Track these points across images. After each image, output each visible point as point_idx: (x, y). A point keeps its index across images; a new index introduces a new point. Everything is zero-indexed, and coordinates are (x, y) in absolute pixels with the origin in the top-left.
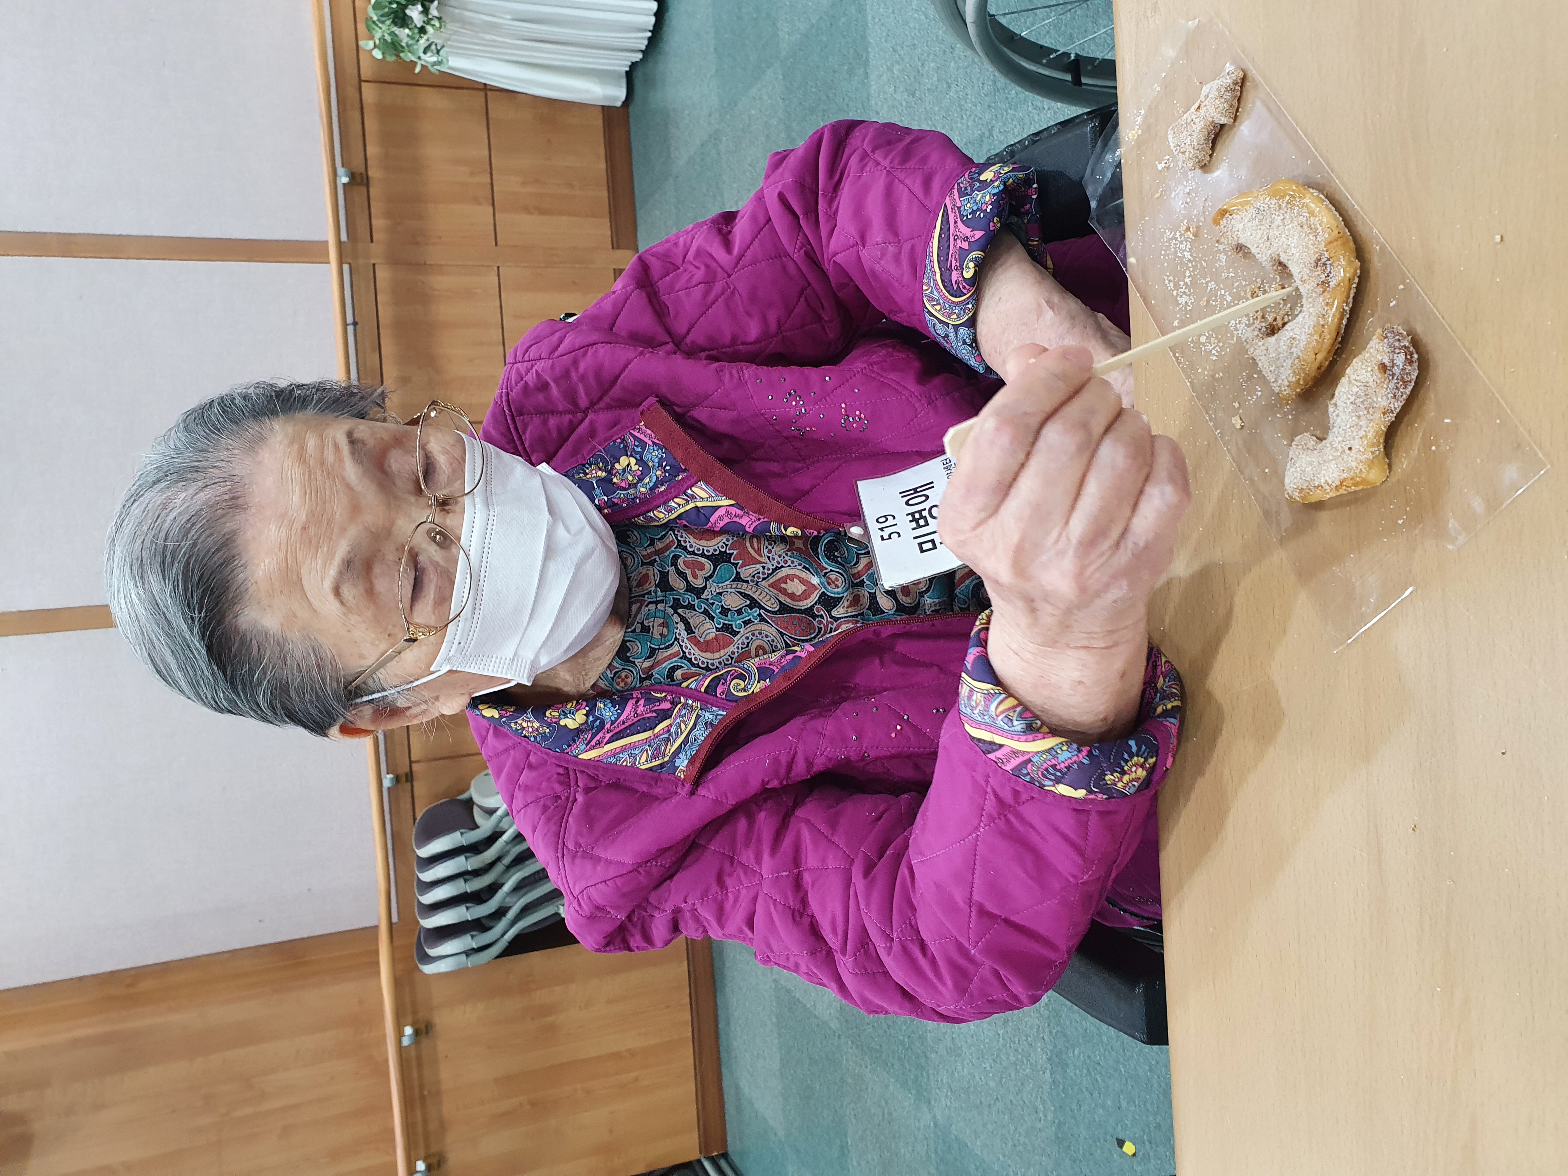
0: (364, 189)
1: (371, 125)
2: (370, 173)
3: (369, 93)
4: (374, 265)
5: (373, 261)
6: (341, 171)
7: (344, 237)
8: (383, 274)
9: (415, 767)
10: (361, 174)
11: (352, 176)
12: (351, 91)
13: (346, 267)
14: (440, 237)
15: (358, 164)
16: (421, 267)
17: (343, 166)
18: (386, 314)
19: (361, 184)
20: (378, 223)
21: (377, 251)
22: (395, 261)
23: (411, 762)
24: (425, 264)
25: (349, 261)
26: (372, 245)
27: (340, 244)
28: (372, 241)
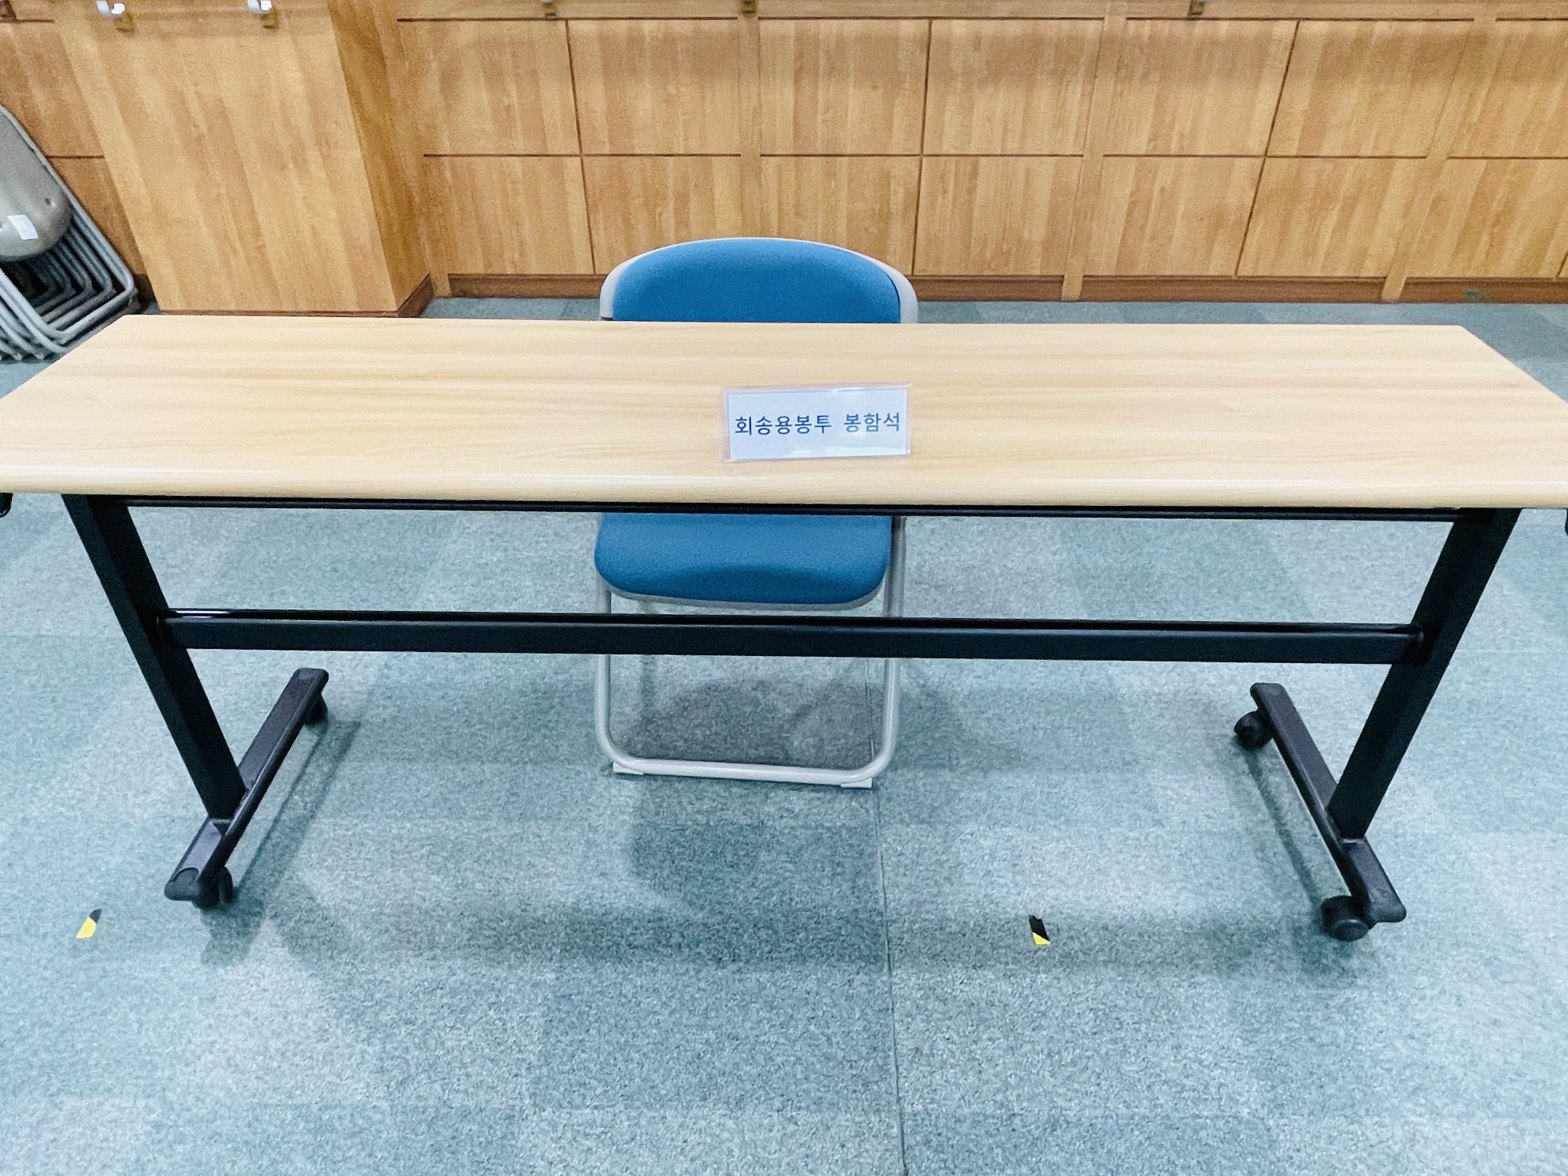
0: (1185, 15)
1: (1251, 29)
2: (1200, 22)
3: (1285, 29)
4: (1102, 19)
5: (1107, 18)
8: (1092, 28)
9: (561, 25)
10: (1200, 13)
12: (1289, 9)
14: (1122, 94)
15: (1212, 10)
16: (1093, 73)
18: (1049, 29)
19: (1191, 12)
20: (1146, 28)
21: (1117, 23)
22: (1104, 42)
23: (567, 20)
24: (1095, 77)
26: (1124, 18)
28: (1128, 19)
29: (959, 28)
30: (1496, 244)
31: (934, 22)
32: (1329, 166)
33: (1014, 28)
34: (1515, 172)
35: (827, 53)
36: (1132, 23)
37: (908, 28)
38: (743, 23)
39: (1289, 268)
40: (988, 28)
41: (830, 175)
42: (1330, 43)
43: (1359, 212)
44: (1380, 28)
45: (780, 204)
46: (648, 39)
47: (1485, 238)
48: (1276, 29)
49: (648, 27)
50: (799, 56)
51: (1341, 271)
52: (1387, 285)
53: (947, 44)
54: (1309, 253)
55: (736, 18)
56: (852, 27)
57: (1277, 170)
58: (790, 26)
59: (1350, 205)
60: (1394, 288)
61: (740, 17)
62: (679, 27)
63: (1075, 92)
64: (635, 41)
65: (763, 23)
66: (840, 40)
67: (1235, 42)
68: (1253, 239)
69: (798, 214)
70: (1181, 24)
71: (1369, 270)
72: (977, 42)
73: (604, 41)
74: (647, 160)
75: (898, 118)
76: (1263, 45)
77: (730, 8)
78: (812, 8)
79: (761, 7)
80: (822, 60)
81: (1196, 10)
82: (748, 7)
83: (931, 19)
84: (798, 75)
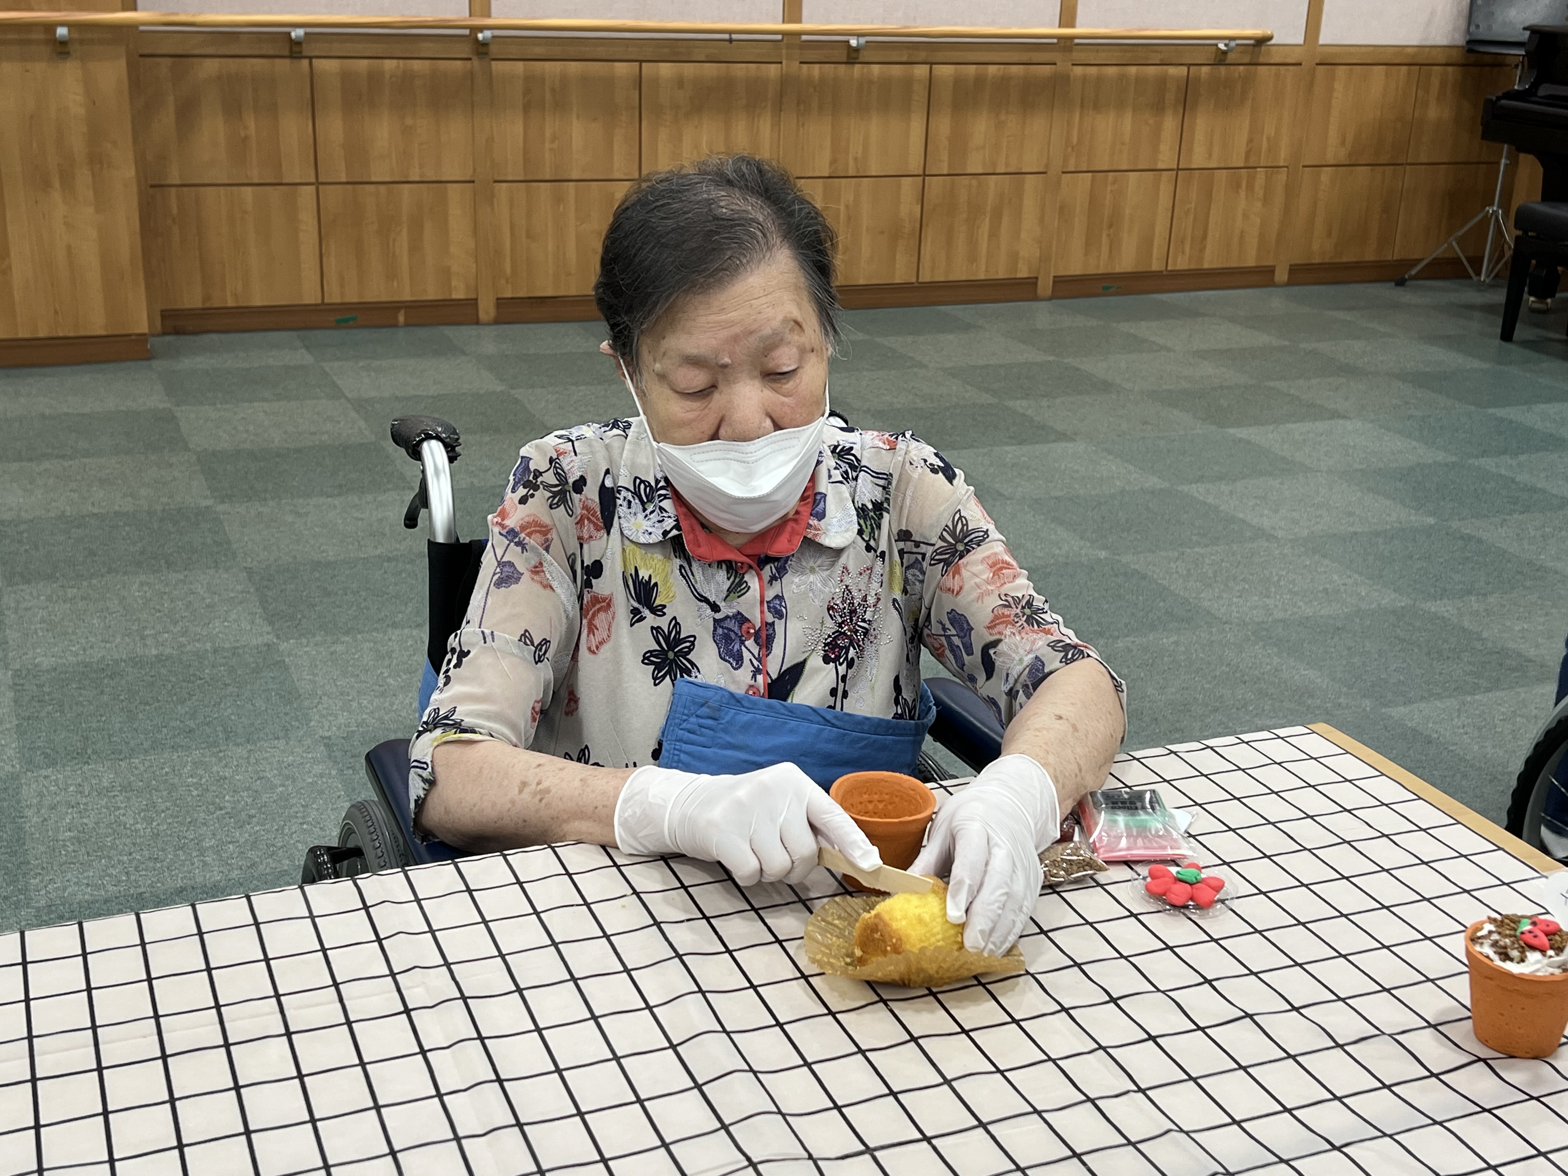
0: (845, 60)
1: (896, 71)
2: (857, 66)
3: (921, 71)
4: (781, 63)
5: (784, 62)
6: (863, 40)
7: (804, 38)
8: (773, 70)
9: (305, 62)
10: (857, 58)
11: (857, 50)
12: (922, 55)
13: (779, 37)
14: (803, 125)
15: (864, 56)
16: (779, 108)
17: (867, 42)
18: (739, 71)
19: (848, 56)
20: (816, 70)
21: (792, 67)
22: (785, 82)
23: (311, 58)
24: (781, 110)
25: (785, 41)
26: (798, 62)
27: (799, 34)
28: (801, 63)
29: (666, 69)
30: (1114, 245)
31: (644, 64)
32: (974, 182)
33: (710, 70)
34: (1114, 183)
35: (553, 90)
36: (805, 66)
37: (622, 69)
38: (476, 62)
39: (960, 272)
40: (689, 69)
41: (558, 199)
42: (958, 82)
43: (1006, 221)
44: (992, 70)
45: (512, 229)
46: (387, 76)
47: (1105, 240)
48: (915, 71)
49: (389, 65)
50: (527, 91)
51: (1001, 274)
52: (1040, 283)
53: (656, 80)
54: (972, 258)
55: (470, 59)
56: (574, 67)
57: (935, 185)
58: (519, 67)
59: (997, 215)
60: (1045, 286)
61: (474, 58)
62: (417, 65)
64: (374, 78)
65: (493, 63)
66: (564, 79)
67: (885, 82)
68: (927, 250)
69: (528, 236)
70: (842, 68)
71: (1023, 272)
72: (680, 82)
73: (346, 77)
74: (382, 188)
75: (616, 147)
76: (908, 83)
77: (465, 50)
78: (539, 51)
79: (494, 49)
80: (548, 95)
81: (852, 56)
82: (482, 49)
83: (641, 62)
84: (527, 108)
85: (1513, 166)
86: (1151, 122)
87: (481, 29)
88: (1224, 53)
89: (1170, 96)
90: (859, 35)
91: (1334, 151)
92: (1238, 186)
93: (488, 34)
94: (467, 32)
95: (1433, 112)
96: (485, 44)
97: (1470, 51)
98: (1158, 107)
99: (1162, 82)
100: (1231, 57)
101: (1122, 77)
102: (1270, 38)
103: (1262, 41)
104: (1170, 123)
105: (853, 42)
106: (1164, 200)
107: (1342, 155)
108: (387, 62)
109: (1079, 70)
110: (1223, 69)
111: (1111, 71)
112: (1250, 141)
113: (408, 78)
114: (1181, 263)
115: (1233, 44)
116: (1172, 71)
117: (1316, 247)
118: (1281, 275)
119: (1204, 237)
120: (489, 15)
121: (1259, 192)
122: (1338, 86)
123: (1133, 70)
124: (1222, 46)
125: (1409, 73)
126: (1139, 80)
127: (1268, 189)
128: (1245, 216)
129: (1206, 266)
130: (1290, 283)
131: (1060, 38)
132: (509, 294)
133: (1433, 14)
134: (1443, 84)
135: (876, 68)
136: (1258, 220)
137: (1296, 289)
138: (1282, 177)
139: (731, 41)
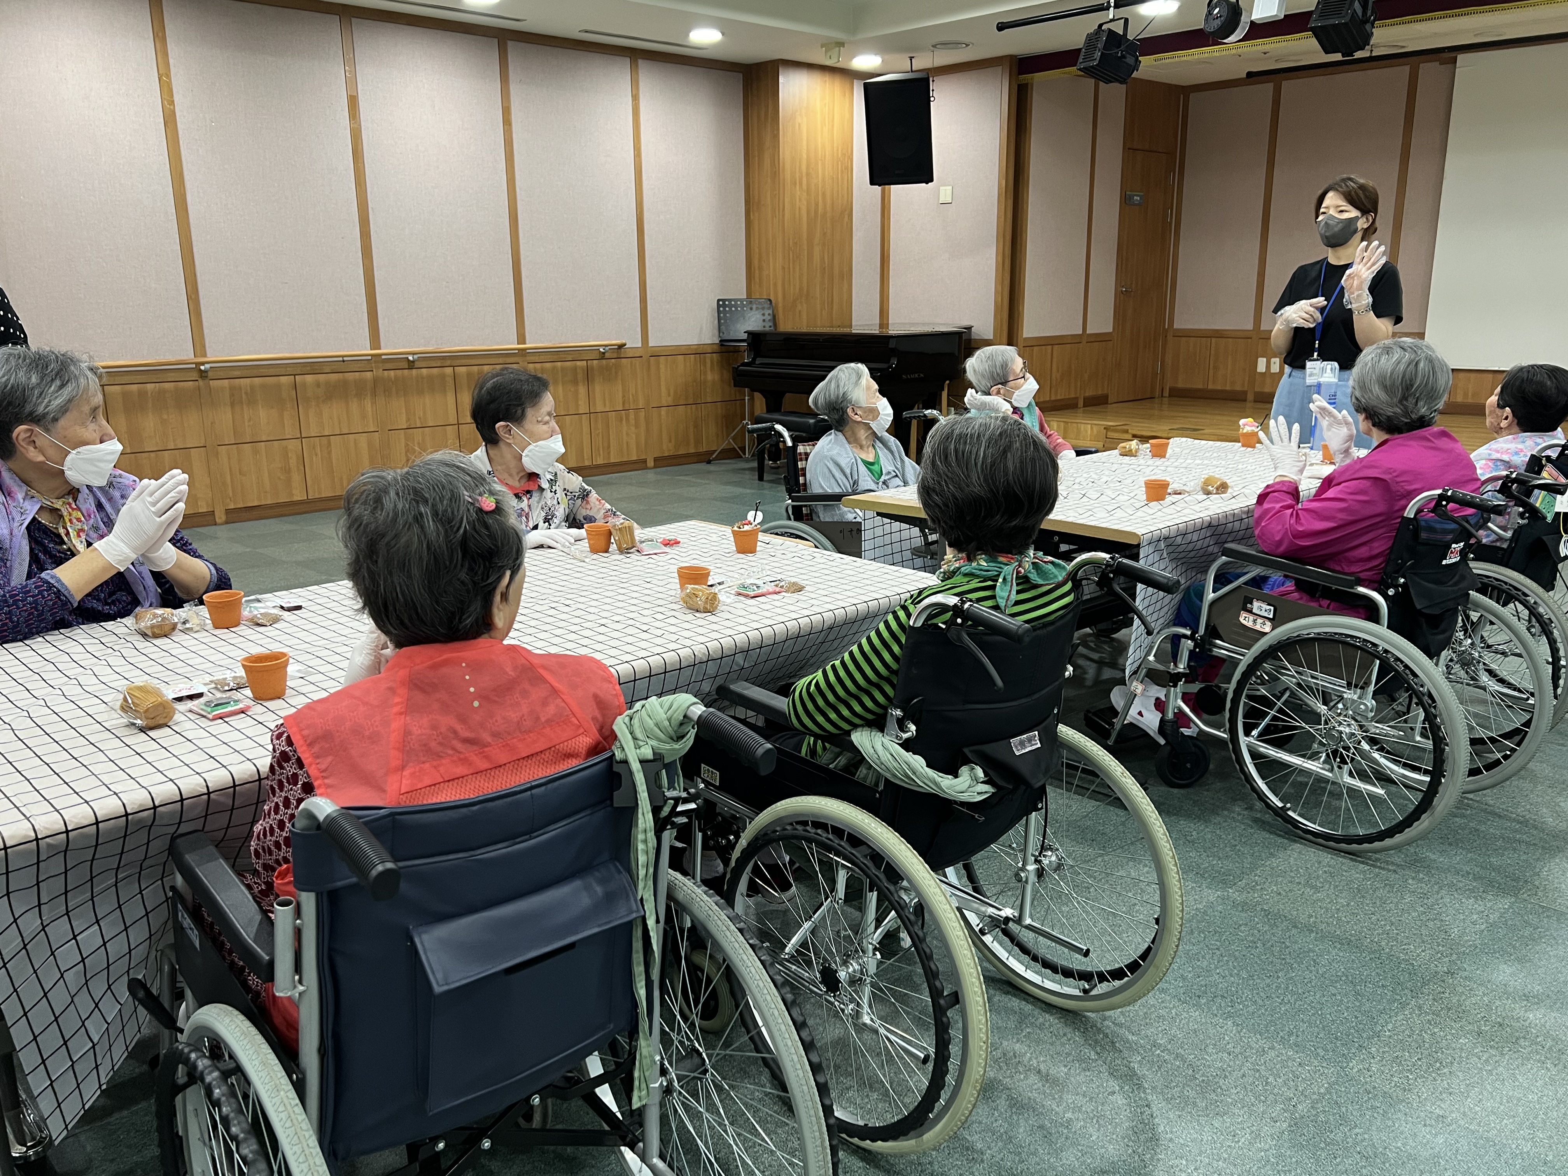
29: (309, 378)
33: (334, 377)
35: (246, 393)
37: (284, 380)
38: (201, 383)
40: (322, 378)
41: (256, 452)
42: (469, 375)
45: (231, 470)
46: (150, 393)
48: (445, 371)
49: (150, 386)
50: (232, 395)
53: (304, 384)
55: (197, 380)
56: (257, 381)
57: (465, 429)
58: (226, 382)
61: (200, 379)
62: (166, 385)
63: (368, 404)
64: (142, 394)
65: (211, 382)
66: (252, 387)
67: (430, 377)
69: (240, 474)
70: (406, 371)
72: (318, 385)
73: (125, 395)
74: (152, 455)
75: (286, 422)
76: (443, 377)
77: (195, 375)
78: (237, 373)
79: (210, 374)
80: (244, 396)
81: (411, 365)
82: (203, 374)
83: (295, 375)
84: (232, 405)
85: (752, 399)
86: (572, 389)
87: (203, 364)
88: (604, 353)
89: (580, 376)
90: (414, 354)
91: (666, 400)
92: (621, 420)
93: (208, 366)
94: (194, 366)
95: (709, 377)
96: (205, 371)
97: (722, 345)
98: (575, 382)
99: (575, 369)
100: (607, 355)
101: (554, 368)
102: (625, 345)
103: (621, 346)
104: (582, 390)
105: (411, 358)
106: (586, 429)
107: (670, 401)
108: (148, 385)
109: (531, 365)
110: (604, 361)
111: (548, 365)
112: (624, 396)
113: (162, 392)
114: (600, 461)
115: (607, 348)
116: (578, 363)
117: (665, 447)
118: (651, 463)
119: (609, 447)
120: (205, 356)
121: (633, 422)
122: (662, 366)
123: (559, 364)
124: (601, 350)
125: (695, 358)
126: (563, 369)
127: (637, 419)
128: (628, 434)
129: (613, 460)
130: (655, 467)
131: (519, 349)
132: (232, 506)
133: (701, 328)
134: (712, 363)
135: (424, 370)
136: (634, 436)
137: (658, 470)
138: (642, 414)
139: (344, 361)
